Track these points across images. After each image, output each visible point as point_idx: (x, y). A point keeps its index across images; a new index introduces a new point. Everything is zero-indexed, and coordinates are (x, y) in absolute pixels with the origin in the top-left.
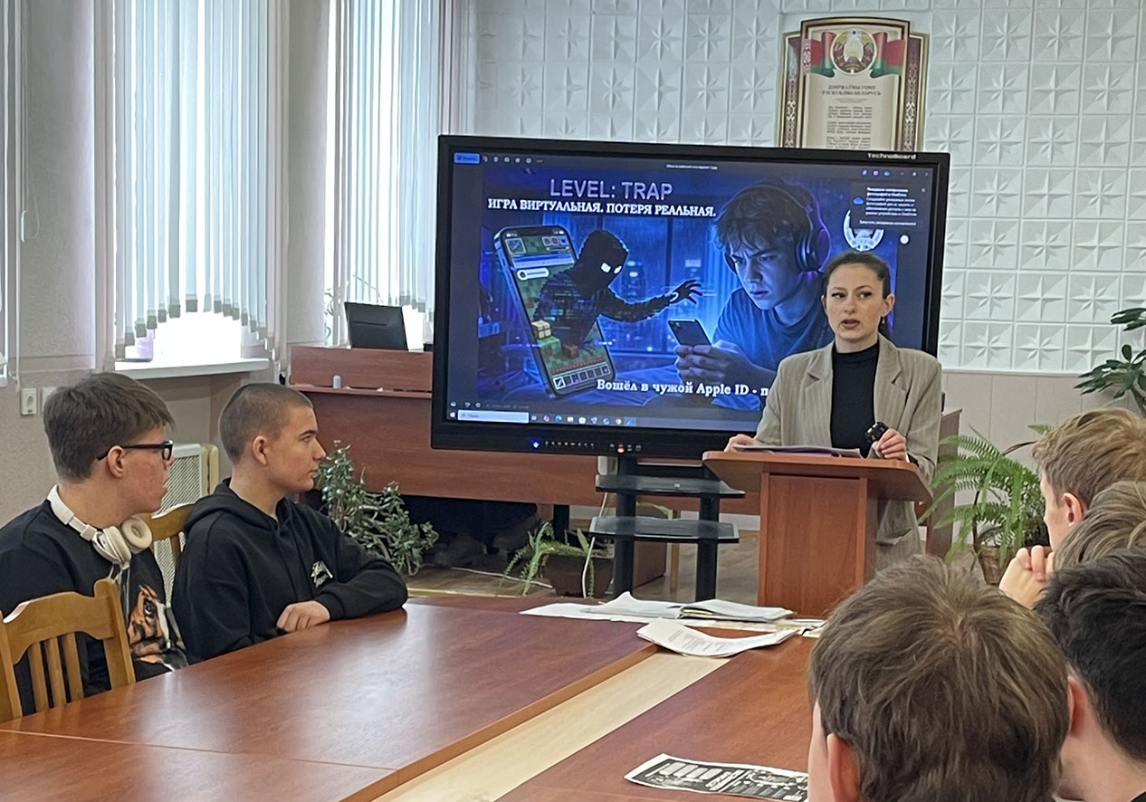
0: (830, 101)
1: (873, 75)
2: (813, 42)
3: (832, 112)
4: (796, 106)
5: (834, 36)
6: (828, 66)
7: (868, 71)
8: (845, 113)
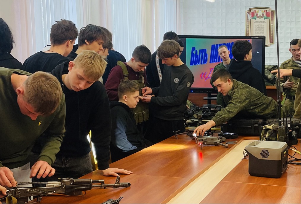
0: (256, 24)
1: (264, 19)
2: (252, 13)
3: (256, 27)
4: (249, 25)
5: (256, 11)
6: (255, 17)
7: (263, 18)
8: (259, 27)
